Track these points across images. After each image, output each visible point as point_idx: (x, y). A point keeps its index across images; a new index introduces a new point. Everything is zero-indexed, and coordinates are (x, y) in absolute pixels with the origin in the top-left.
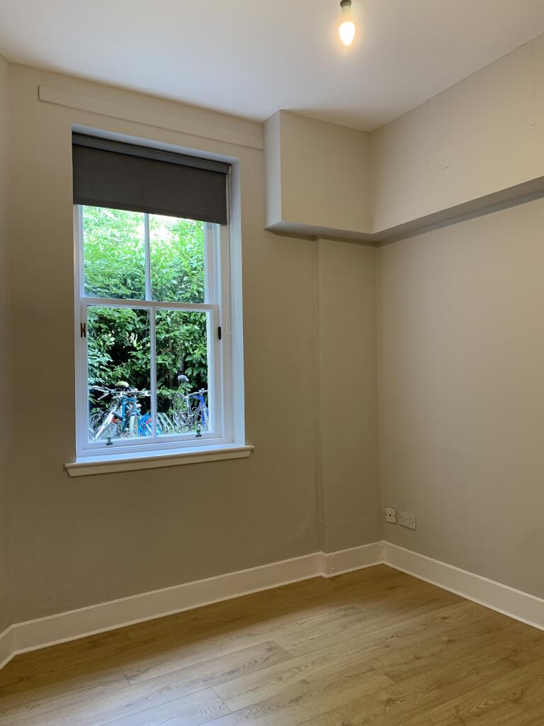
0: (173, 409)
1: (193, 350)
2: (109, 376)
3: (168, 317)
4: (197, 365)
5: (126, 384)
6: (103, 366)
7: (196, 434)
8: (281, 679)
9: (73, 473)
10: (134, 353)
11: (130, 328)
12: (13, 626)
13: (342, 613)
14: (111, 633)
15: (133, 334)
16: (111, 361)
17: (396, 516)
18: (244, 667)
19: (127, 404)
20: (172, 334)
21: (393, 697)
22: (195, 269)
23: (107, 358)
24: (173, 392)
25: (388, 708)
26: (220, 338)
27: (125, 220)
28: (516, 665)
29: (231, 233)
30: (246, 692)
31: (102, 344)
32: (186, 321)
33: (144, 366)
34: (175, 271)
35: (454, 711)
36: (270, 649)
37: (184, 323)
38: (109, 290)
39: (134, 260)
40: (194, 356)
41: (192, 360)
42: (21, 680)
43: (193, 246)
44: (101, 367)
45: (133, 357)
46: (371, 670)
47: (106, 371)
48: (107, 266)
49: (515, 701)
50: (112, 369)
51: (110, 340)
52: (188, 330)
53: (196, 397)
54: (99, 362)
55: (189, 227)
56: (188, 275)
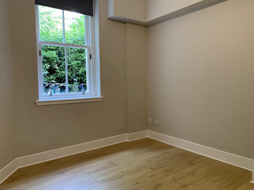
0: (72, 91)
1: (79, 70)
2: (48, 79)
3: (69, 58)
4: (80, 76)
5: (55, 82)
6: (46, 75)
7: (83, 93)
8: (115, 171)
9: (38, 104)
10: (57, 71)
11: (55, 61)
12: (17, 158)
13: (134, 152)
14: (54, 161)
15: (56, 64)
16: (49, 73)
17: (152, 121)
18: (101, 168)
19: (55, 89)
20: (71, 64)
21: (152, 175)
22: (79, 40)
23: (47, 72)
24: (71, 85)
25: (151, 178)
26: (91, 58)
27: (52, 22)
28: (192, 164)
29: (95, 19)
30: (103, 176)
31: (44, 67)
32: (76, 59)
33: (61, 76)
34: (72, 41)
35: (173, 178)
36: (110, 163)
37: (75, 60)
38: (47, 47)
39: (56, 37)
40: (79, 72)
41: (78, 74)
42: (21, 176)
43: (78, 32)
44: (45, 76)
45: (57, 72)
46: (145, 168)
47: (47, 77)
48: (46, 38)
49: (192, 174)
50: (49, 76)
51: (48, 66)
52: (77, 63)
53: (80, 86)
54: (44, 74)
55: (77, 26)
56: (76, 43)
